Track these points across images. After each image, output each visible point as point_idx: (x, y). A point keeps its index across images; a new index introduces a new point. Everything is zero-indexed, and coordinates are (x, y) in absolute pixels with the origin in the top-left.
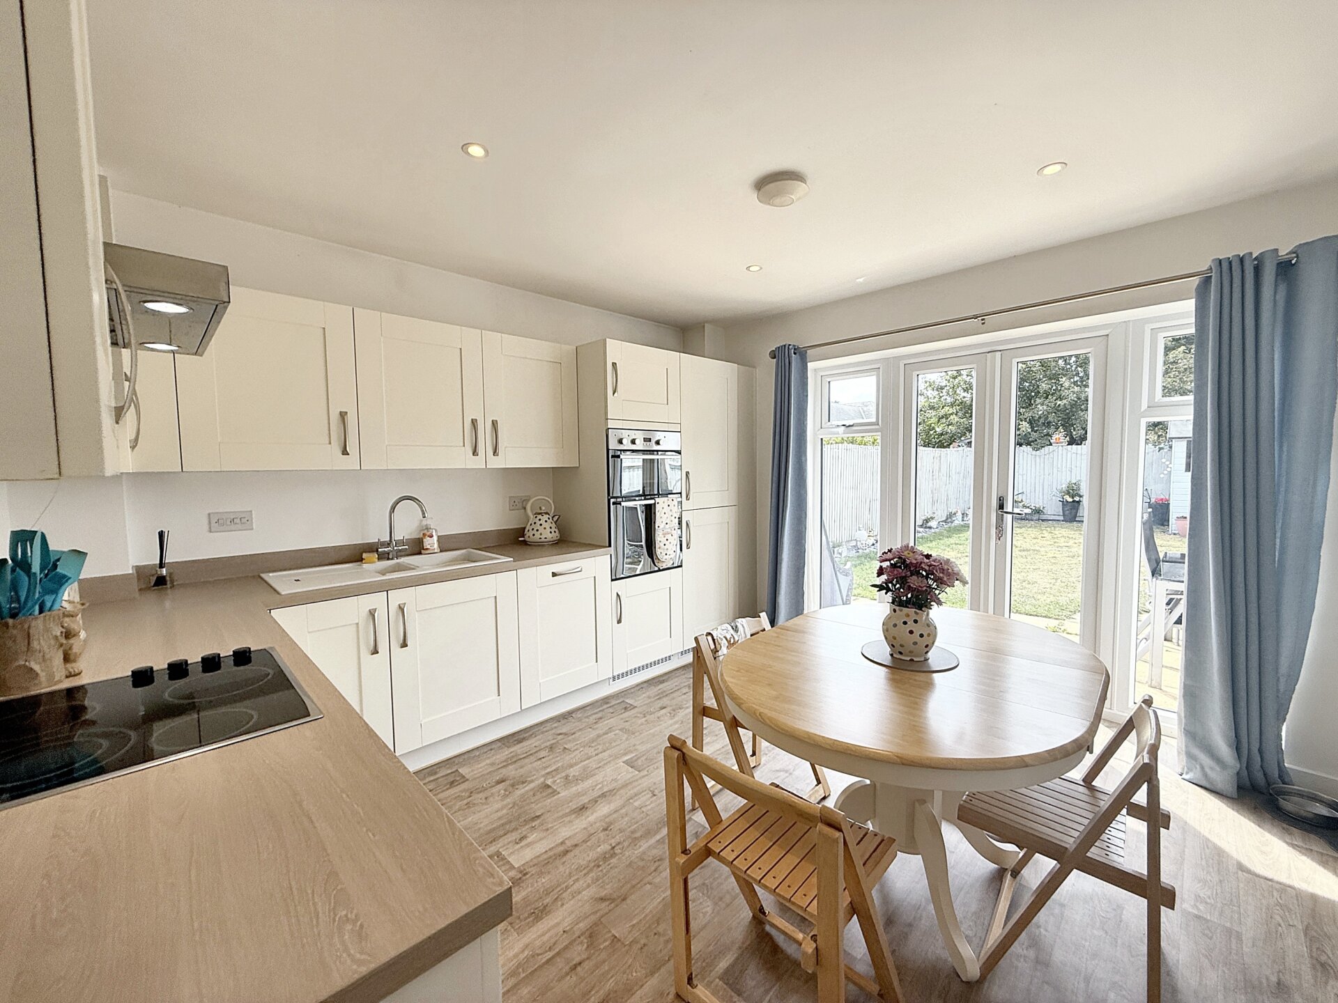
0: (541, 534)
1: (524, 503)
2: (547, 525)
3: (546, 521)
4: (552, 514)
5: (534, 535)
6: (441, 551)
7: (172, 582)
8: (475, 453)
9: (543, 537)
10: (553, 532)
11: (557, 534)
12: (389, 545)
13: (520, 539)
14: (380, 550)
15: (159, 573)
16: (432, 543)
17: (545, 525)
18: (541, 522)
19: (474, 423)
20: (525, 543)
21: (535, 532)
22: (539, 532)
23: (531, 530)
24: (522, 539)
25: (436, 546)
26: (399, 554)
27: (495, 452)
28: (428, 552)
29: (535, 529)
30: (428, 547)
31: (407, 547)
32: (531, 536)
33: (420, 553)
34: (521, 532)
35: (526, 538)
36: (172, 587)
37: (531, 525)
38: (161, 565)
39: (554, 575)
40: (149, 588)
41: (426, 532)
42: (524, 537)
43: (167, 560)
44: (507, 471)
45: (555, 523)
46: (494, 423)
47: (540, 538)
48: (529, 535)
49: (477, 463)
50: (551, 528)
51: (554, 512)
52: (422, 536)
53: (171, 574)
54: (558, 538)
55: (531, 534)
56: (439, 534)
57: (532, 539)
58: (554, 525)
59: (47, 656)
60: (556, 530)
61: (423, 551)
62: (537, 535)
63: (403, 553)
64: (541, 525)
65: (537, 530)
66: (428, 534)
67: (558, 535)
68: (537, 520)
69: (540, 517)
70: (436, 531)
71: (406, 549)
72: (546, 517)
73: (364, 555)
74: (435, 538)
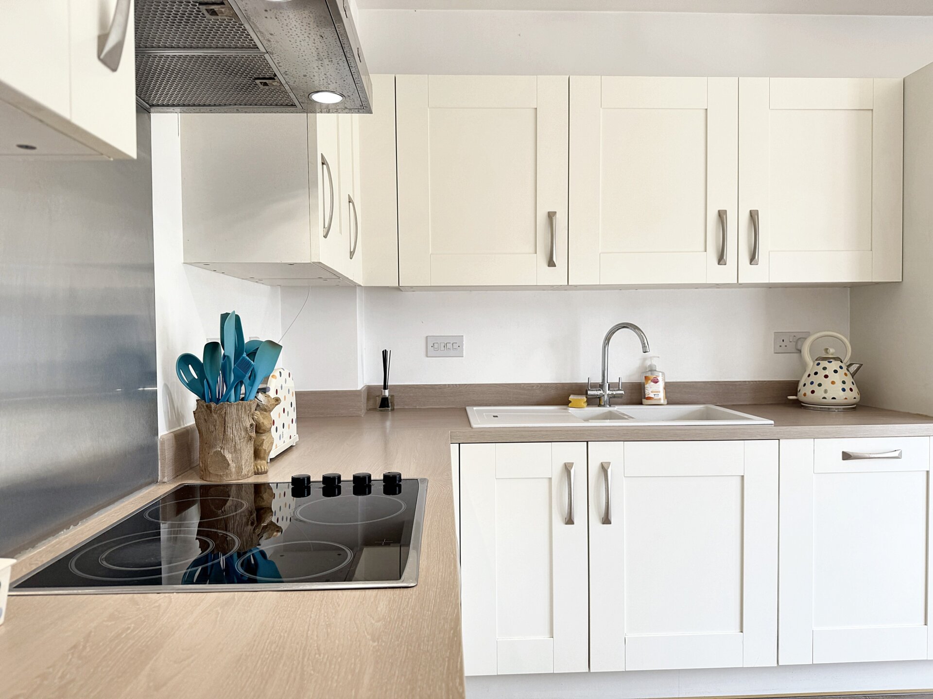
0: (826, 391)
1: (799, 343)
2: (838, 378)
3: (836, 371)
4: (847, 360)
5: (813, 392)
6: (668, 404)
7: (393, 405)
8: (721, 259)
9: (829, 396)
10: (848, 390)
11: (855, 393)
12: (601, 386)
13: (790, 397)
14: (589, 392)
15: (383, 394)
16: (657, 391)
17: (833, 376)
18: (826, 372)
19: (722, 216)
20: (799, 404)
21: (815, 387)
22: (823, 388)
23: (808, 384)
24: (794, 397)
25: (662, 395)
26: (613, 400)
27: (753, 259)
28: (649, 402)
29: (816, 384)
30: (652, 395)
31: (623, 392)
32: (809, 393)
33: (641, 404)
34: (793, 387)
35: (800, 396)
36: (393, 410)
37: (809, 376)
38: (385, 387)
39: (846, 456)
40: (374, 409)
41: (649, 375)
42: (796, 396)
43: (390, 383)
44: (771, 287)
45: (853, 375)
46: (753, 216)
47: (824, 398)
48: (805, 392)
49: (725, 275)
50: (844, 382)
51: (851, 358)
52: (643, 380)
53: (392, 396)
54: (858, 400)
55: (808, 390)
56: (667, 381)
57: (810, 398)
58: (849, 379)
59: (238, 447)
60: (854, 387)
61: (644, 401)
62: (819, 393)
63: (619, 400)
64: (826, 376)
65: (820, 385)
66: (652, 377)
67: (858, 397)
68: (819, 369)
69: (824, 364)
70: (663, 374)
71: (622, 394)
72: (835, 365)
73: (571, 398)
74: (661, 385)
